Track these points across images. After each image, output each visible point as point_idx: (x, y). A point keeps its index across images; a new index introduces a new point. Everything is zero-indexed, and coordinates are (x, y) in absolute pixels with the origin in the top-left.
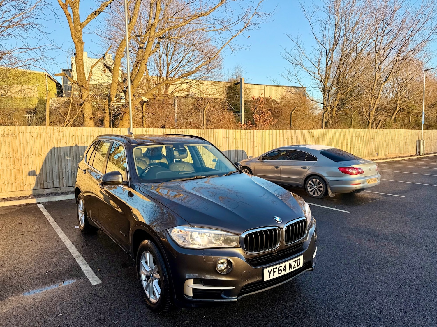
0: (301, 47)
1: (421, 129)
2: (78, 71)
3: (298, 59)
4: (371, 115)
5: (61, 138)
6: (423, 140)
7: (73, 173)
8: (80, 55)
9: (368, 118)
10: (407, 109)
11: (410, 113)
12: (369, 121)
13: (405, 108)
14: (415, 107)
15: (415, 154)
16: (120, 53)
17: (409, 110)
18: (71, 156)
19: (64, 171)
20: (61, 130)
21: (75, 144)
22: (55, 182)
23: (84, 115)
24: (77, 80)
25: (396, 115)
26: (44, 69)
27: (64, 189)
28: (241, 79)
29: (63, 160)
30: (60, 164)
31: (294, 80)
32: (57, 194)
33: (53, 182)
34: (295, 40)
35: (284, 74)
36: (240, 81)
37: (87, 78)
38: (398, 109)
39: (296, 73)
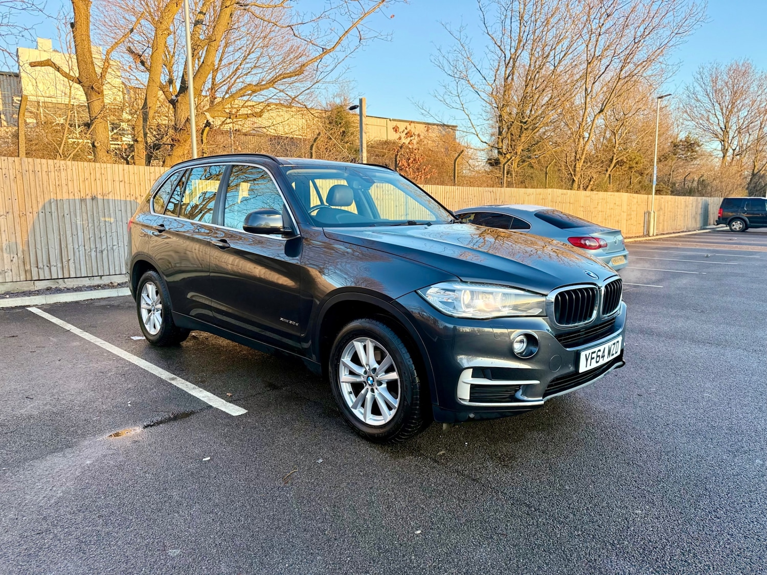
0: (466, 48)
1: (652, 194)
2: (80, 58)
3: (462, 68)
4: (577, 169)
5: (64, 182)
6: (654, 212)
7: (87, 252)
8: (84, 27)
9: (573, 173)
10: (628, 161)
11: (633, 167)
12: (575, 179)
13: (625, 160)
14: (640, 158)
15: (642, 234)
16: (164, 27)
17: (631, 162)
18: (84, 219)
19: (70, 247)
20: (62, 168)
21: (90, 195)
22: (53, 269)
23: (96, 144)
24: (77, 75)
25: (611, 171)
26: (6, 50)
27: (71, 282)
28: (361, 101)
29: (68, 226)
30: (61, 233)
31: (454, 105)
32: (59, 291)
33: (50, 269)
34: (456, 34)
35: (438, 93)
36: (358, 104)
37: (99, 71)
38: (614, 161)
39: (459, 92)
